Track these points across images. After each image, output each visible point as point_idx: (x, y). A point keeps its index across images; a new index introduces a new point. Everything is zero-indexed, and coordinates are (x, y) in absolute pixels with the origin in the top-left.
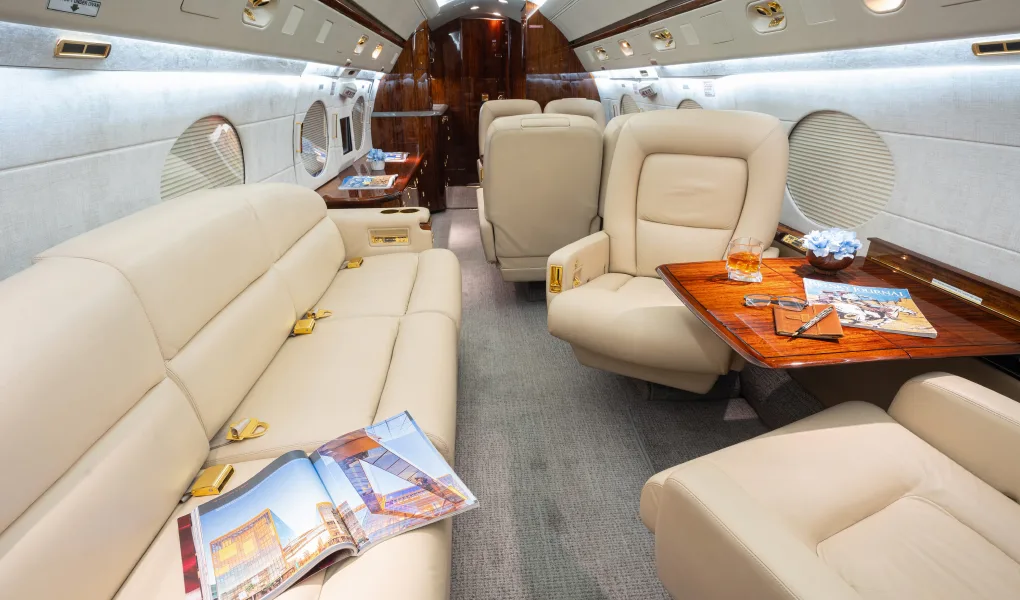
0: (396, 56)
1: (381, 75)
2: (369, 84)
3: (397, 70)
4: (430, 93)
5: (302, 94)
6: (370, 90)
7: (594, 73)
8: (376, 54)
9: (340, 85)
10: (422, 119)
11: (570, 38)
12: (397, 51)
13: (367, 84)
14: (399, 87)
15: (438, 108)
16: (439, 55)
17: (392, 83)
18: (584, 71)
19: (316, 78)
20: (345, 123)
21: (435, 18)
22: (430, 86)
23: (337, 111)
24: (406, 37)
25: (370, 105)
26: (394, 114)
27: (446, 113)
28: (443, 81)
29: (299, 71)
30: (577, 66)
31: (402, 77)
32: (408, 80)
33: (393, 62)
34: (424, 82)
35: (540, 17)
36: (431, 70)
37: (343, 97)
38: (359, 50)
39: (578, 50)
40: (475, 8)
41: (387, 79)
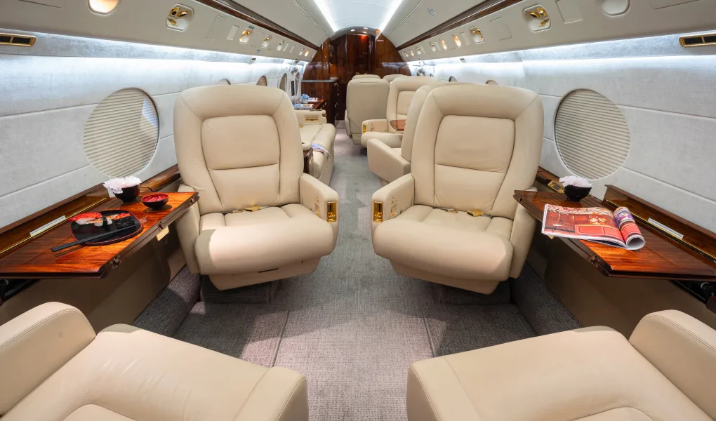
0: (315, 54)
1: (307, 63)
2: (302, 67)
3: (315, 60)
4: (329, 72)
5: (282, 70)
6: (302, 70)
7: (408, 63)
8: (306, 55)
9: (292, 66)
10: (325, 83)
11: (397, 45)
12: (315, 52)
13: (301, 67)
14: (314, 68)
15: (332, 79)
16: (335, 52)
17: (311, 66)
18: (403, 61)
19: (286, 65)
20: (293, 82)
21: (334, 36)
22: (329, 68)
23: (291, 78)
24: (319, 46)
25: (301, 76)
26: (312, 81)
27: (337, 81)
28: (337, 66)
29: (282, 62)
30: (400, 59)
31: (316, 64)
32: (319, 65)
33: (313, 57)
34: (326, 66)
35: (382, 37)
36: (330, 60)
37: (292, 72)
38: (301, 53)
39: (399, 51)
40: (353, 30)
41: (309, 65)
